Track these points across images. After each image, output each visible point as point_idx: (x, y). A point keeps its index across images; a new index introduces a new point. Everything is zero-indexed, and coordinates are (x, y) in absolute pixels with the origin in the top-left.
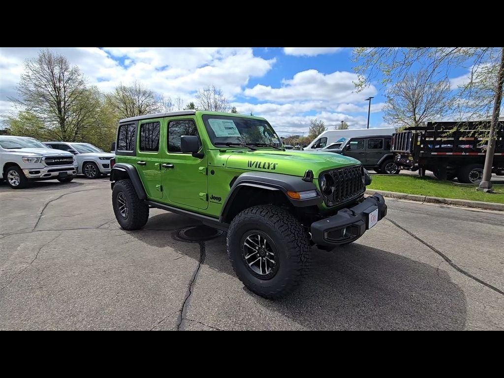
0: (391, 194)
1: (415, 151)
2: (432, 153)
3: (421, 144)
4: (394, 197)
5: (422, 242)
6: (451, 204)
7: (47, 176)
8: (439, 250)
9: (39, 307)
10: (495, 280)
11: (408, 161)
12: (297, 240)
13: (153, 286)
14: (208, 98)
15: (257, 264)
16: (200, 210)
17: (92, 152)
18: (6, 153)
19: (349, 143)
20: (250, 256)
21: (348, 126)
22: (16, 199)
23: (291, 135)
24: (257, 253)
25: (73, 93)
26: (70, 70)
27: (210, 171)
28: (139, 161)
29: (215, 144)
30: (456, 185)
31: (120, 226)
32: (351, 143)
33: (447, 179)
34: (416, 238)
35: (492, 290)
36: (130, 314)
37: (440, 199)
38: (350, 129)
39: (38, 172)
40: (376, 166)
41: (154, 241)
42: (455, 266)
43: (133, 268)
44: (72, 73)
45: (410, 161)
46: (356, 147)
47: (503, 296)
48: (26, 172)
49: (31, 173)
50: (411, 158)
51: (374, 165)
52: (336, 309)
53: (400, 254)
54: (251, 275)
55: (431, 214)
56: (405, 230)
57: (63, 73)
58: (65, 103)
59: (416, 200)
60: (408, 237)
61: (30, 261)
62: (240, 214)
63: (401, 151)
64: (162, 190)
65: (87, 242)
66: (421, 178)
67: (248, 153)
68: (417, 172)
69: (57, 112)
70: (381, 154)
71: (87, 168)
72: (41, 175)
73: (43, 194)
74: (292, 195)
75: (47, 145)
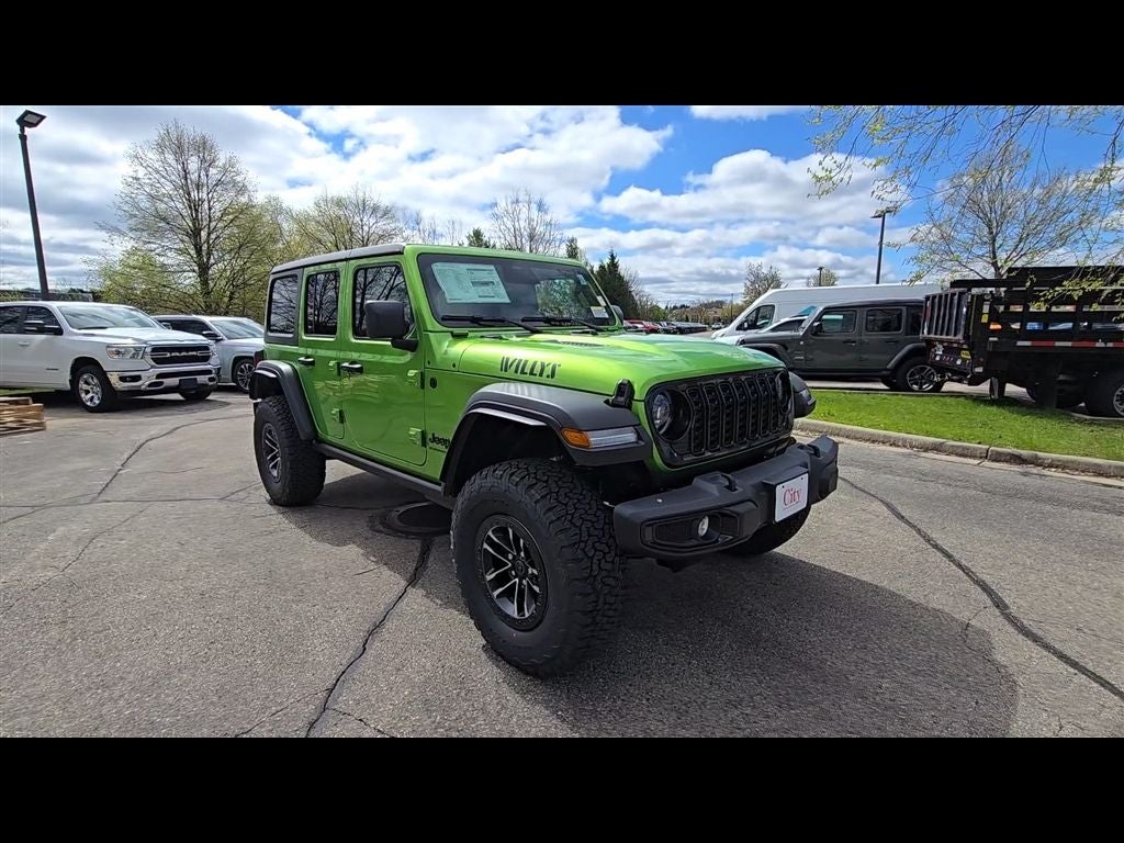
0: (904, 440)
1: (976, 338)
2: (1019, 343)
3: (990, 321)
4: (912, 447)
5: (949, 556)
6: (1050, 466)
7: (156, 387)
8: (987, 579)
9: (44, 664)
10: (1110, 661)
11: (959, 362)
12: (586, 542)
13: (290, 631)
14: (515, 218)
15: (508, 594)
16: (412, 467)
17: (254, 336)
18: (76, 338)
19: (819, 318)
20: (494, 575)
21: (836, 279)
22: (85, 433)
23: (704, 300)
24: (510, 569)
25: (225, 212)
26: (220, 163)
27: (428, 382)
28: (302, 355)
29: (443, 319)
30: (1080, 421)
31: (268, 497)
32: (825, 317)
33: (1058, 407)
34: (936, 546)
35: (1095, 685)
36: (221, 692)
37: (1025, 453)
38: (839, 285)
39: (137, 378)
40: (884, 373)
41: (330, 532)
42: (1012, 620)
43: (262, 589)
44: (225, 171)
45: (964, 360)
46: (838, 327)
47: (1120, 703)
48: (114, 379)
49: (123, 379)
50: (966, 355)
51: (880, 370)
52: (684, 707)
53: (885, 584)
54: (496, 617)
55: (991, 490)
56: (914, 527)
57: (207, 171)
58: (209, 234)
59: (965, 456)
60: (916, 544)
61: (63, 565)
62: (473, 478)
63: (944, 337)
64: (342, 419)
65: (190, 529)
66: (992, 402)
67: (515, 339)
68: (984, 388)
69: (193, 252)
70: (898, 344)
71: (242, 371)
72: (143, 384)
73: (141, 424)
74: (572, 437)
75: (161, 322)
